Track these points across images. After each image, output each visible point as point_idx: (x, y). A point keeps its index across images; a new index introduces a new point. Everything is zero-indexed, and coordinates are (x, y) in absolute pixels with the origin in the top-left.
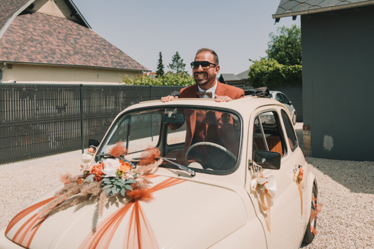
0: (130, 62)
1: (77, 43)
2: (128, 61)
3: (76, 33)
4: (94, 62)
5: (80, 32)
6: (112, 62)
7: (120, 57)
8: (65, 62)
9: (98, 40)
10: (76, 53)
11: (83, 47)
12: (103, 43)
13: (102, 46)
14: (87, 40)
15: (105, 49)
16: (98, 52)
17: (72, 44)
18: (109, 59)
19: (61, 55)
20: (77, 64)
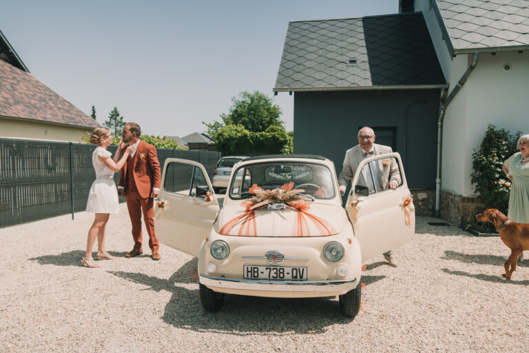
0: (83, 118)
1: (15, 90)
2: (80, 116)
3: (10, 77)
4: (42, 115)
5: (16, 75)
6: (63, 116)
7: (72, 112)
8: (5, 113)
9: (40, 88)
10: (17, 103)
11: (23, 96)
12: (48, 93)
13: (47, 96)
14: (27, 87)
15: (50, 99)
16: (43, 103)
17: (9, 90)
18: (59, 113)
20: (22, 115)
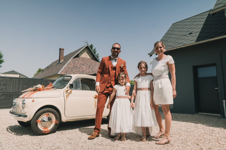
1: (94, 68)
3: (94, 64)
5: (96, 64)
11: (96, 70)
17: (92, 69)
19: (86, 73)
